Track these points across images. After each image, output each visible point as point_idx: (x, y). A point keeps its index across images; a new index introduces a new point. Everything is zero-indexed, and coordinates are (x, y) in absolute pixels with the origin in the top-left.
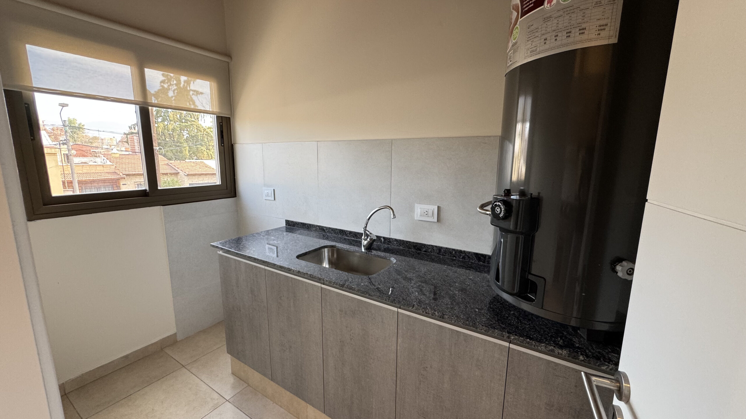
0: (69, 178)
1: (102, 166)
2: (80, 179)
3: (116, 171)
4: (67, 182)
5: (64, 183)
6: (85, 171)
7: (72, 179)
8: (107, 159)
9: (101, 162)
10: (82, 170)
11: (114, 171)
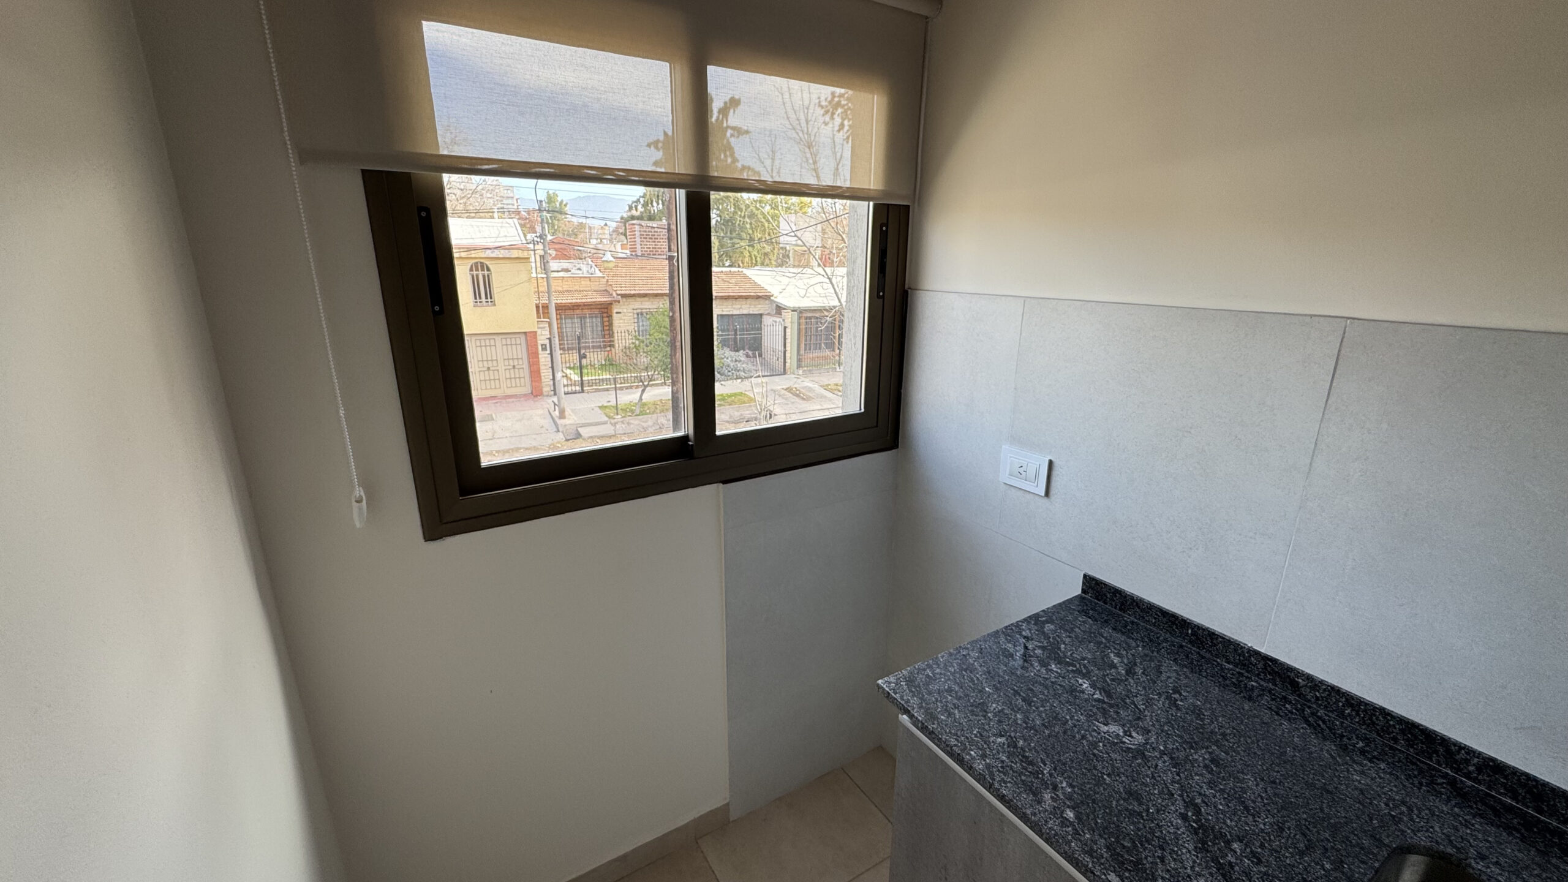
0: (545, 301)
1: (588, 279)
2: (559, 302)
3: (608, 289)
4: (543, 307)
5: (537, 307)
6: (566, 288)
7: (547, 302)
8: (596, 266)
9: (588, 272)
10: (562, 287)
11: (604, 289)
